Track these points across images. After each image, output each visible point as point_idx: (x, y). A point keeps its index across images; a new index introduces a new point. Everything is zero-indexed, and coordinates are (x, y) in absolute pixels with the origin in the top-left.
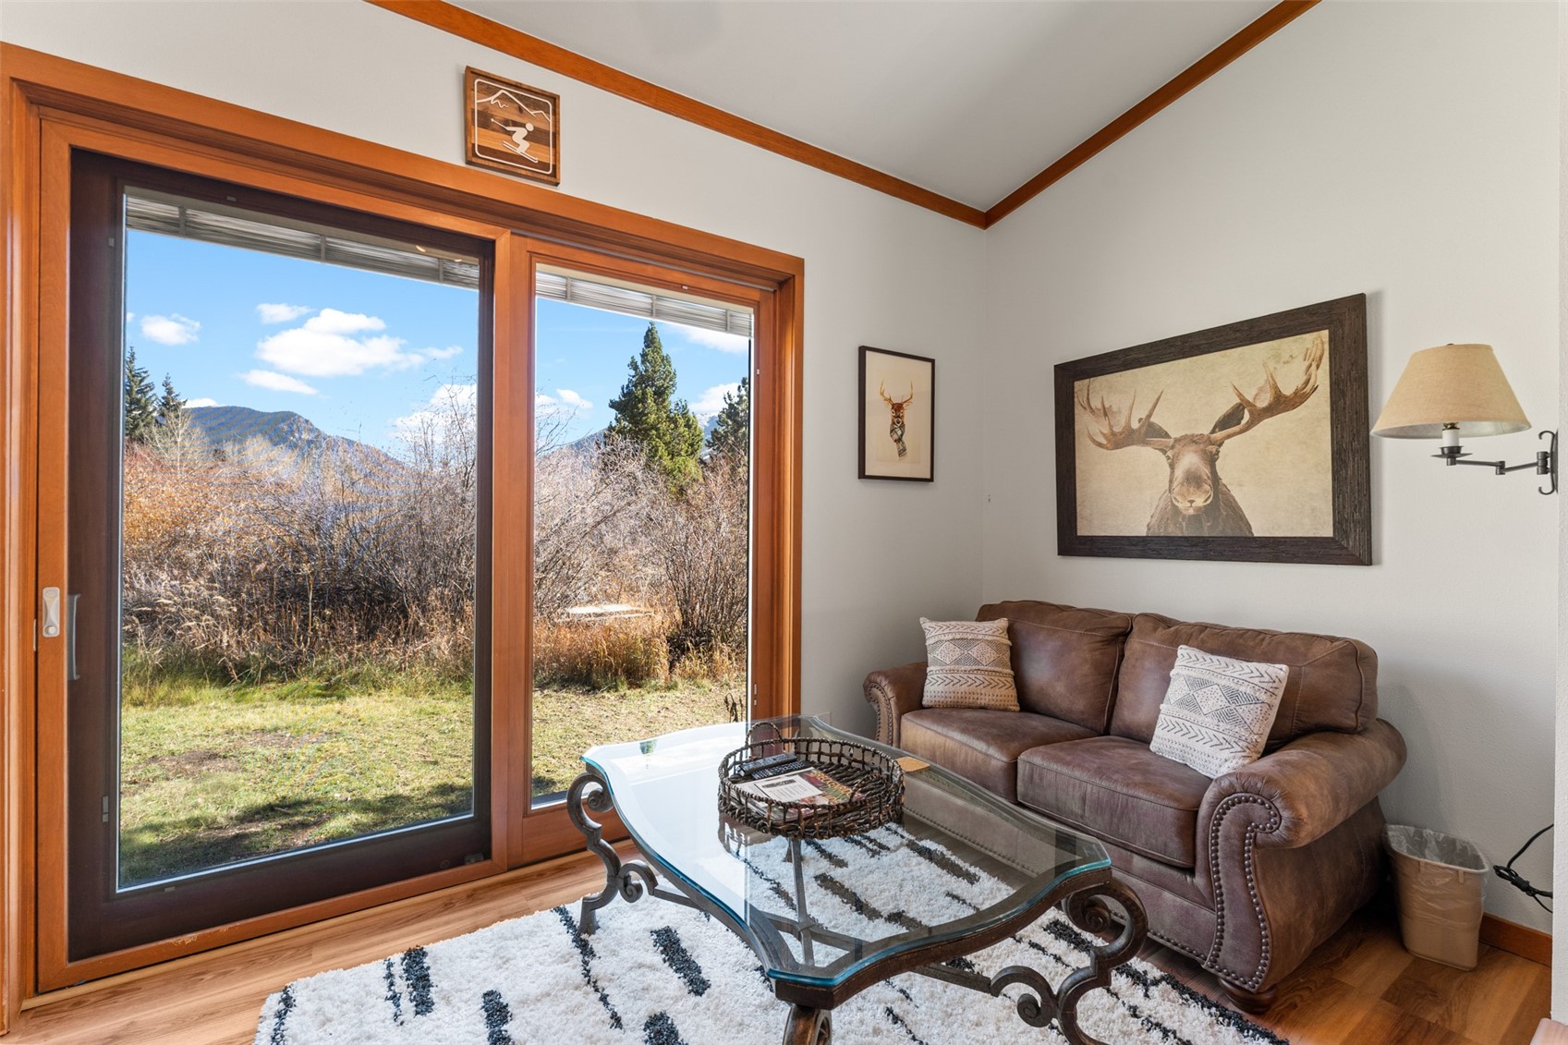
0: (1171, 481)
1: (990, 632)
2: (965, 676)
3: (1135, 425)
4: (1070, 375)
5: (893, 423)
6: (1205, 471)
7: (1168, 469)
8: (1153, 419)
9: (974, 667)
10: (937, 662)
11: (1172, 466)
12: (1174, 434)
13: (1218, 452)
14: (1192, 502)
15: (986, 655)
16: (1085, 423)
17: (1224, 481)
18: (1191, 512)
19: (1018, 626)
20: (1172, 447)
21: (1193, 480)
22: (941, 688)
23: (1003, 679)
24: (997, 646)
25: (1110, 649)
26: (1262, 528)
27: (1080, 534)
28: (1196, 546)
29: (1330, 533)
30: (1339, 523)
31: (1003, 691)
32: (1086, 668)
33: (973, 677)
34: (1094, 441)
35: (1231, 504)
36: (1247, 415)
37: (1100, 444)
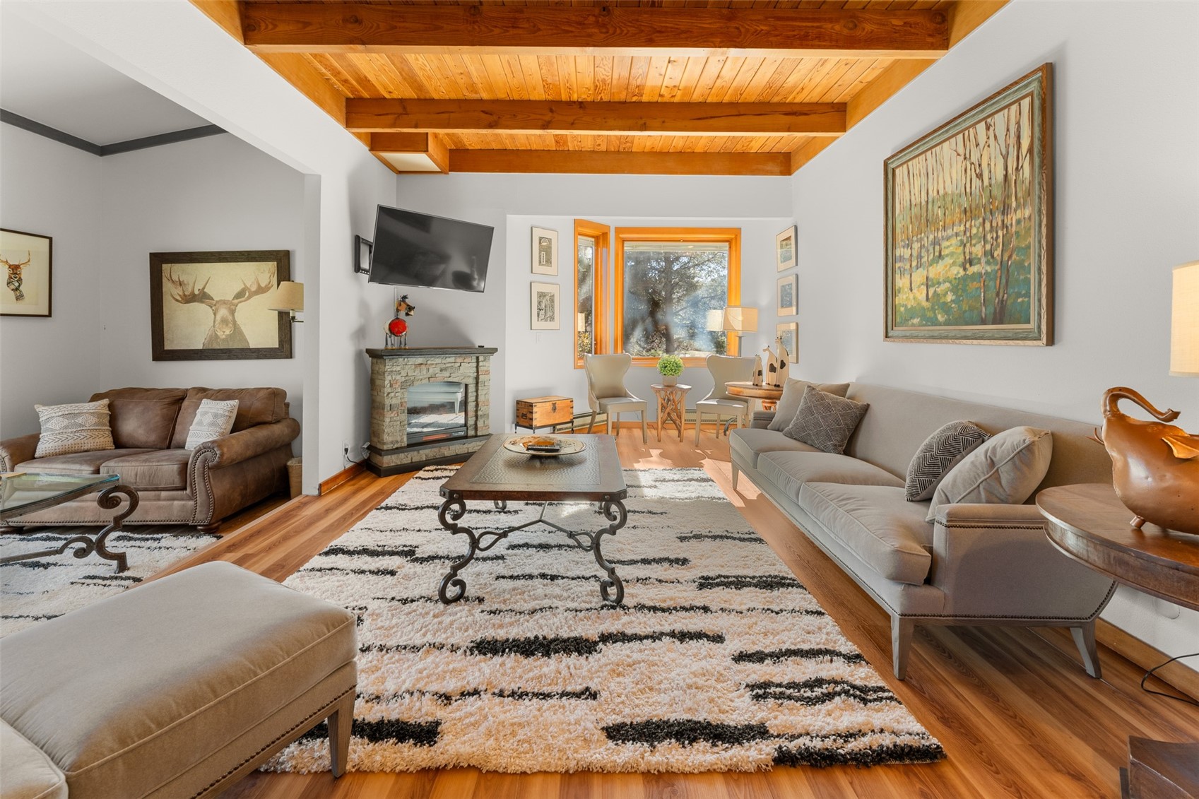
0: (215, 322)
1: (94, 408)
2: (72, 435)
3: (197, 292)
4: (159, 261)
5: (10, 278)
6: (230, 318)
8: (205, 290)
9: (79, 429)
10: (47, 430)
11: (215, 314)
12: (216, 299)
13: (235, 309)
14: (224, 332)
15: (89, 421)
16: (167, 287)
17: (238, 322)
18: (224, 337)
19: (116, 403)
20: (215, 305)
21: (224, 321)
22: (51, 445)
23: (102, 433)
24: (99, 415)
25: (173, 407)
26: (253, 344)
27: (165, 349)
28: (226, 353)
29: (278, 346)
30: (281, 342)
31: (102, 439)
32: (158, 419)
33: (78, 434)
34: (174, 298)
35: (241, 333)
36: (247, 294)
37: (177, 300)
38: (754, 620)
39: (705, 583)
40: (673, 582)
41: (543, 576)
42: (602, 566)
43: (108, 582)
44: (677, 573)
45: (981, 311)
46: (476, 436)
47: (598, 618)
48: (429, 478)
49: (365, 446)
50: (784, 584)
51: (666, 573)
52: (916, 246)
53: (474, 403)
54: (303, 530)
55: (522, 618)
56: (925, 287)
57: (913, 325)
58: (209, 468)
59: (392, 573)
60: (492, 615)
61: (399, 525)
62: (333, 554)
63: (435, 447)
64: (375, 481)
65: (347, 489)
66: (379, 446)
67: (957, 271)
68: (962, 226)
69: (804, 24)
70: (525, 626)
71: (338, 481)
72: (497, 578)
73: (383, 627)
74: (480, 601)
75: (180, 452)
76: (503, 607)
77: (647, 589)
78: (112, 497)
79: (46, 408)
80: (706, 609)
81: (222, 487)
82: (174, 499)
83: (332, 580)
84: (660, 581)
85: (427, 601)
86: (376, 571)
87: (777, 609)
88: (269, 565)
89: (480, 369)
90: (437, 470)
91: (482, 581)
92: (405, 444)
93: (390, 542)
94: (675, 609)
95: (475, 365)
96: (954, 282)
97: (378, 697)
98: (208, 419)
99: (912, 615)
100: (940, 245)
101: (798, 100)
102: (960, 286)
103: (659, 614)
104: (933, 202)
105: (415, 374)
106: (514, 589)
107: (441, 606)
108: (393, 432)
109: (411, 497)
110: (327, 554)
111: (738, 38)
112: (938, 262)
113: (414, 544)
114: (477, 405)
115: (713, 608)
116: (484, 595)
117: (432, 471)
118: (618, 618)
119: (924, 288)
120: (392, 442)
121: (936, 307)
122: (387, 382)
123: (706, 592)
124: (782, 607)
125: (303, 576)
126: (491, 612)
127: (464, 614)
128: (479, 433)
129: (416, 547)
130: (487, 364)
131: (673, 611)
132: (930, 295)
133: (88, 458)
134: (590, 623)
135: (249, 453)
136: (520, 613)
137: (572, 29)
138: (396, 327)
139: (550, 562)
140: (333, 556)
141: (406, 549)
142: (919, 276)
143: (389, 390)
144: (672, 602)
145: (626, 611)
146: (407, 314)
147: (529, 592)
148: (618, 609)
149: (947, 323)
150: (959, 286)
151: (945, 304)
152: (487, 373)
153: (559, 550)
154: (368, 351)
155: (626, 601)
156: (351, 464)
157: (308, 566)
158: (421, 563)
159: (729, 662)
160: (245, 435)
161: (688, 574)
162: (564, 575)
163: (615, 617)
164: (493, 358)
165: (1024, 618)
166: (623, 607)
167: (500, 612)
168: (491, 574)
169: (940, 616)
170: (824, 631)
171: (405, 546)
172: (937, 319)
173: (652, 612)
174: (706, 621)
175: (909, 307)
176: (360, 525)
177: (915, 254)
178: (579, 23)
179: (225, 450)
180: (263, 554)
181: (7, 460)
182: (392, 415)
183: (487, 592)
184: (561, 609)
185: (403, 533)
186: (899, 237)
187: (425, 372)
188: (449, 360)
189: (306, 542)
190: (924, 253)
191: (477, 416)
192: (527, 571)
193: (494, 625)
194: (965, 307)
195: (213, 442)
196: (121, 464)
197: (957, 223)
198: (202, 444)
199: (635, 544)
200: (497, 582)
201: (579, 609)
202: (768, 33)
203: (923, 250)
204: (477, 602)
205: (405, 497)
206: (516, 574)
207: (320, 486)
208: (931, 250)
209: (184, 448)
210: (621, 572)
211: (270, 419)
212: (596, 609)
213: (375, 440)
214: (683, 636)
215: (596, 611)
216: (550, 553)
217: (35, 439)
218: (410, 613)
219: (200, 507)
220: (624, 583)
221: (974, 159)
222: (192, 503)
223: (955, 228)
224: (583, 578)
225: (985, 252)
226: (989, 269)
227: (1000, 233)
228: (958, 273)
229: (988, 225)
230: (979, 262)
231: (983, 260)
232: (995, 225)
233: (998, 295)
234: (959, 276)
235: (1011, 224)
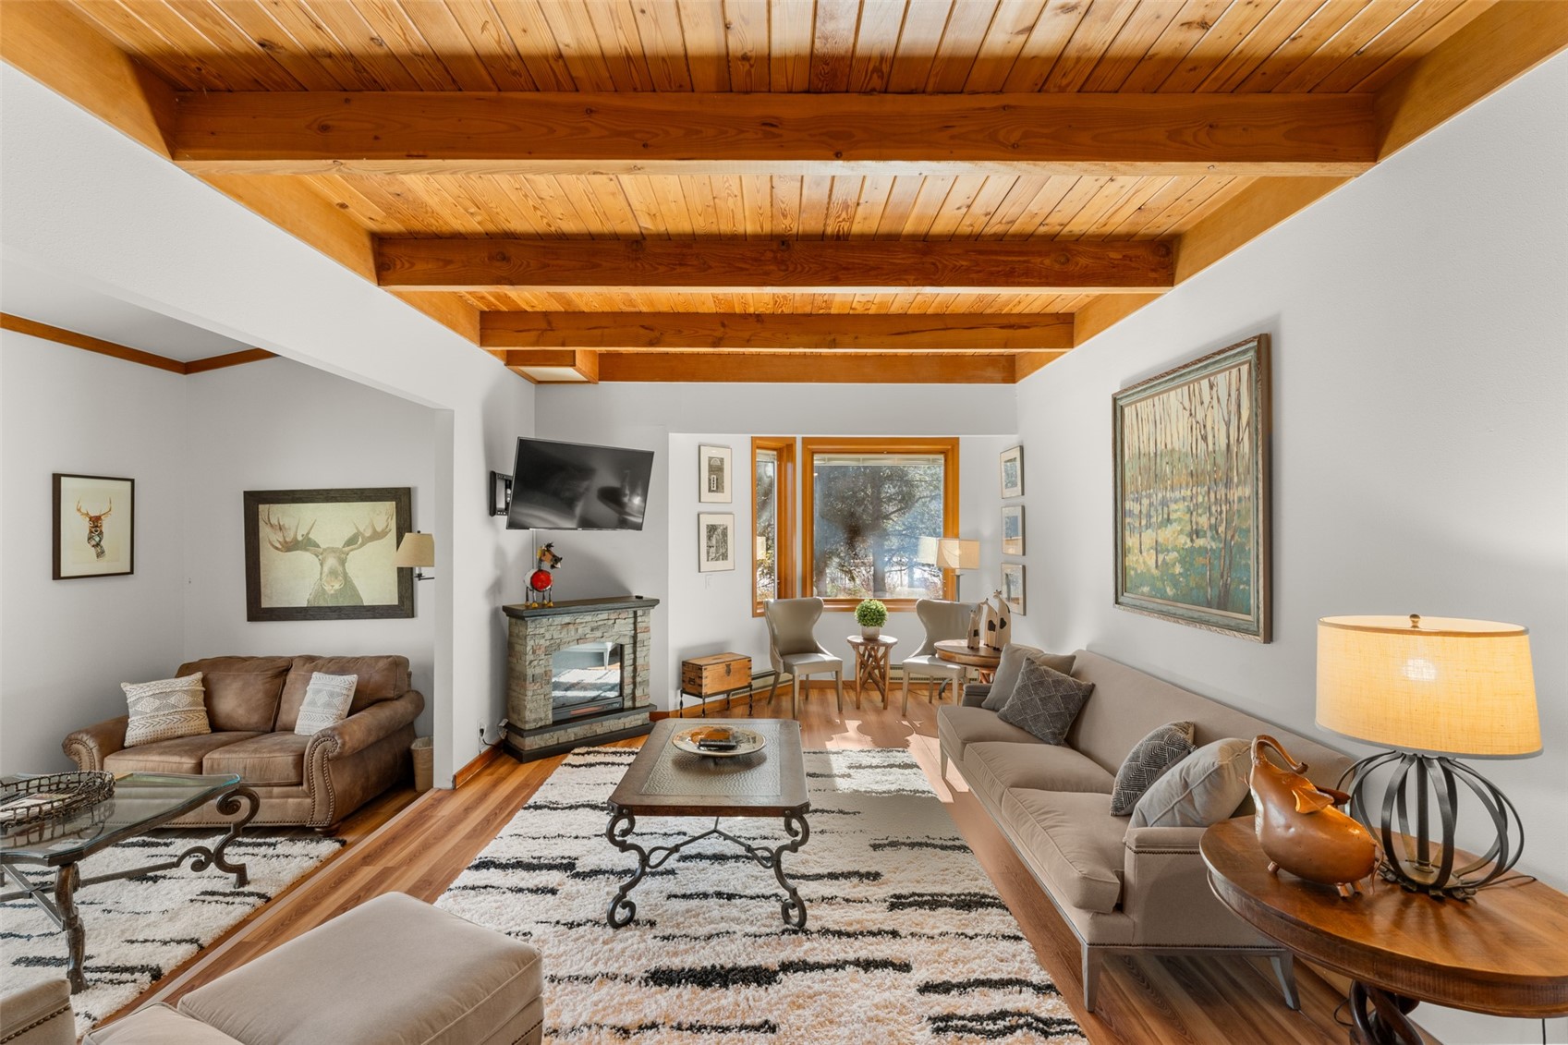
0: (321, 574)
1: (186, 684)
2: (164, 718)
3: (300, 538)
4: (255, 501)
5: (93, 532)
6: (339, 569)
7: (320, 567)
8: (310, 535)
9: (172, 710)
10: (137, 713)
11: (321, 565)
12: (323, 546)
13: (346, 558)
14: (333, 586)
15: (182, 701)
16: (265, 532)
17: (349, 575)
18: (332, 592)
19: (210, 676)
20: (322, 554)
21: (333, 573)
22: (142, 731)
23: (197, 714)
24: (193, 693)
25: (277, 681)
26: (368, 601)
27: (263, 606)
28: (335, 611)
29: (397, 603)
30: (401, 597)
31: (197, 722)
32: (260, 695)
33: (171, 717)
34: (273, 546)
35: (354, 589)
36: (360, 540)
37: (277, 548)
38: (944, 946)
39: (897, 903)
40: (862, 902)
41: (719, 895)
42: (784, 885)
43: (230, 899)
44: (867, 891)
45: (1207, 592)
46: (634, 708)
47: (779, 944)
48: (580, 766)
49: (503, 724)
50: (984, 903)
51: (855, 890)
52: (1145, 502)
53: (632, 668)
54: (443, 837)
55: (698, 945)
56: (1155, 552)
57: (1143, 594)
58: (328, 760)
59: (553, 892)
60: (666, 941)
61: (553, 831)
62: (484, 867)
63: (587, 724)
64: (515, 769)
65: (485, 781)
66: (519, 725)
67: (1184, 540)
68: (1189, 490)
69: (1010, 259)
70: (701, 953)
71: (474, 769)
72: (669, 897)
73: (551, 955)
74: (651, 925)
75: (288, 737)
76: (676, 932)
77: (833, 910)
78: (231, 802)
79: (134, 686)
80: (895, 934)
81: (342, 781)
82: (288, 796)
83: (488, 901)
84: (847, 901)
85: (594, 925)
86: (535, 888)
87: (971, 933)
88: (414, 882)
89: (639, 625)
90: (588, 753)
91: (652, 901)
92: (550, 721)
93: (545, 853)
94: (861, 933)
95: (632, 621)
96: (1181, 552)
97: (555, 1031)
98: (323, 698)
99: (1100, 945)
100: (1168, 507)
101: (1015, 311)
102: (1188, 559)
103: (844, 939)
104: (1161, 456)
105: (562, 636)
106: (688, 911)
107: (610, 930)
108: (536, 710)
109: (562, 791)
110: (477, 867)
111: (935, 275)
112: (1166, 526)
113: (573, 855)
114: (635, 670)
115: (903, 933)
116: (655, 918)
117: (583, 754)
118: (800, 945)
119: (1153, 552)
120: (535, 720)
121: (1165, 578)
122: (529, 648)
123: (898, 913)
124: (977, 931)
125: (455, 896)
126: (664, 938)
127: (636, 939)
128: (638, 704)
129: (575, 859)
130: (646, 620)
131: (860, 937)
132: (1159, 563)
133: (187, 748)
134: (770, 950)
135: (372, 739)
136: (696, 939)
137: (747, 266)
138: (539, 581)
139: (727, 877)
140: (485, 870)
141: (565, 861)
142: (1149, 537)
143: (532, 658)
144: (859, 926)
145: (809, 936)
146: (553, 567)
147: (704, 914)
148: (800, 934)
149: (1175, 599)
150: (1188, 557)
151: (1173, 575)
152: (647, 630)
153: (736, 862)
154: (505, 609)
155: (809, 925)
156: (488, 747)
157: (457, 882)
158: (583, 879)
159: (913, 992)
160: (367, 717)
161: (880, 891)
162: (742, 894)
163: (797, 944)
164: (653, 611)
165: (1218, 946)
166: (805, 932)
167: (674, 938)
168: (661, 892)
169: (1130, 945)
170: (1018, 958)
171: (563, 858)
172: (1166, 591)
173: (836, 937)
174: (894, 947)
175: (1139, 572)
176: (507, 830)
177: (1144, 511)
178: (756, 260)
179: (347, 738)
180: (405, 868)
181: (94, 751)
182: (535, 688)
183: (659, 915)
184: (739, 934)
185: (559, 840)
186: (1129, 488)
187: (573, 633)
188: (601, 617)
189: (449, 851)
190: (1153, 513)
191: (634, 683)
192: (702, 888)
193: (668, 953)
194: (1192, 584)
195: (333, 729)
196: (227, 756)
197: (1184, 485)
198: (321, 731)
199: (822, 853)
200: (669, 902)
201: (758, 934)
202: (968, 270)
203: (1152, 509)
204: (648, 926)
205: (556, 792)
206: (689, 892)
207: (455, 777)
208: (1160, 511)
209: (293, 730)
210: (805, 889)
211: (391, 694)
212: (776, 934)
213: (515, 717)
214: (868, 965)
215: (776, 937)
216: (726, 866)
217: (123, 723)
218: (578, 939)
219: (319, 805)
220: (807, 904)
221: (1200, 417)
222: (309, 801)
223: (1182, 491)
224: (763, 897)
225: (1211, 526)
226: (1214, 545)
227: (1224, 508)
228: (1186, 543)
229: (1212, 495)
230: (1205, 536)
231: (1209, 534)
232: (1218, 497)
233: (1222, 576)
234: (1187, 547)
235: (1234, 501)
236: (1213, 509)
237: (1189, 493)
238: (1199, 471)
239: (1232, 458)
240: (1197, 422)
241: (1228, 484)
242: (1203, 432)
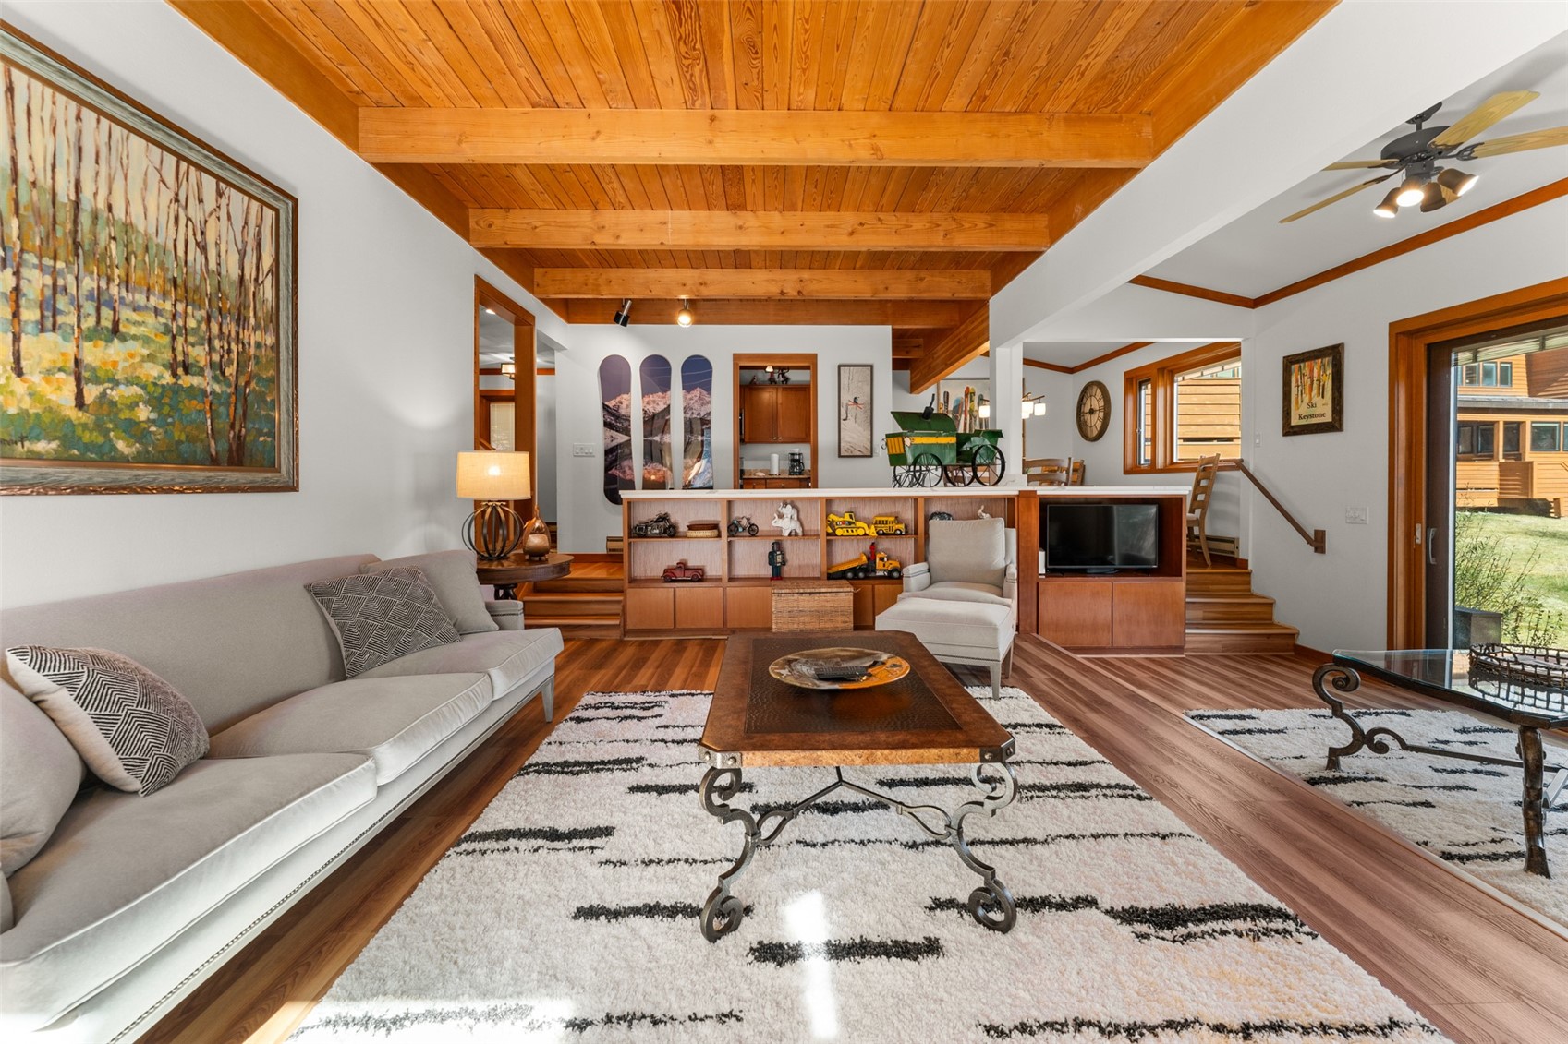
45: (209, 445)
52: (38, 277)
56: (72, 379)
57: (35, 456)
68: (169, 302)
96: (151, 389)
100: (114, 311)
102: (166, 400)
112: (109, 341)
119: (67, 377)
121: (109, 426)
132: (88, 398)
142: (48, 347)
149: (143, 459)
150: (161, 398)
151: (132, 423)
172: (114, 448)
175: (15, 412)
177: (30, 293)
197: (157, 291)
203: (63, 299)
208: (91, 310)
221: (194, 214)
223: (152, 298)
225: (212, 364)
226: (218, 388)
227: (234, 347)
228: (161, 377)
229: (215, 328)
230: (201, 372)
231: (208, 372)
232: (225, 331)
233: (232, 426)
234: (164, 382)
235: (249, 344)
236: (217, 343)
237: (168, 306)
238: (190, 285)
239: (246, 295)
240: (188, 219)
241: (241, 321)
242: (199, 238)
